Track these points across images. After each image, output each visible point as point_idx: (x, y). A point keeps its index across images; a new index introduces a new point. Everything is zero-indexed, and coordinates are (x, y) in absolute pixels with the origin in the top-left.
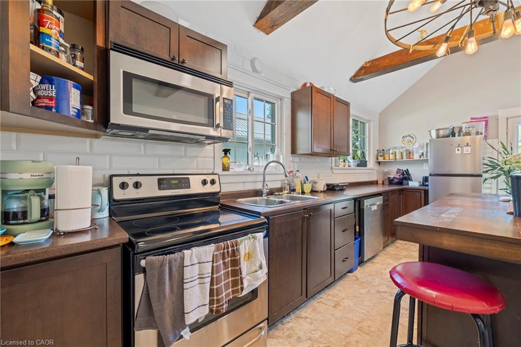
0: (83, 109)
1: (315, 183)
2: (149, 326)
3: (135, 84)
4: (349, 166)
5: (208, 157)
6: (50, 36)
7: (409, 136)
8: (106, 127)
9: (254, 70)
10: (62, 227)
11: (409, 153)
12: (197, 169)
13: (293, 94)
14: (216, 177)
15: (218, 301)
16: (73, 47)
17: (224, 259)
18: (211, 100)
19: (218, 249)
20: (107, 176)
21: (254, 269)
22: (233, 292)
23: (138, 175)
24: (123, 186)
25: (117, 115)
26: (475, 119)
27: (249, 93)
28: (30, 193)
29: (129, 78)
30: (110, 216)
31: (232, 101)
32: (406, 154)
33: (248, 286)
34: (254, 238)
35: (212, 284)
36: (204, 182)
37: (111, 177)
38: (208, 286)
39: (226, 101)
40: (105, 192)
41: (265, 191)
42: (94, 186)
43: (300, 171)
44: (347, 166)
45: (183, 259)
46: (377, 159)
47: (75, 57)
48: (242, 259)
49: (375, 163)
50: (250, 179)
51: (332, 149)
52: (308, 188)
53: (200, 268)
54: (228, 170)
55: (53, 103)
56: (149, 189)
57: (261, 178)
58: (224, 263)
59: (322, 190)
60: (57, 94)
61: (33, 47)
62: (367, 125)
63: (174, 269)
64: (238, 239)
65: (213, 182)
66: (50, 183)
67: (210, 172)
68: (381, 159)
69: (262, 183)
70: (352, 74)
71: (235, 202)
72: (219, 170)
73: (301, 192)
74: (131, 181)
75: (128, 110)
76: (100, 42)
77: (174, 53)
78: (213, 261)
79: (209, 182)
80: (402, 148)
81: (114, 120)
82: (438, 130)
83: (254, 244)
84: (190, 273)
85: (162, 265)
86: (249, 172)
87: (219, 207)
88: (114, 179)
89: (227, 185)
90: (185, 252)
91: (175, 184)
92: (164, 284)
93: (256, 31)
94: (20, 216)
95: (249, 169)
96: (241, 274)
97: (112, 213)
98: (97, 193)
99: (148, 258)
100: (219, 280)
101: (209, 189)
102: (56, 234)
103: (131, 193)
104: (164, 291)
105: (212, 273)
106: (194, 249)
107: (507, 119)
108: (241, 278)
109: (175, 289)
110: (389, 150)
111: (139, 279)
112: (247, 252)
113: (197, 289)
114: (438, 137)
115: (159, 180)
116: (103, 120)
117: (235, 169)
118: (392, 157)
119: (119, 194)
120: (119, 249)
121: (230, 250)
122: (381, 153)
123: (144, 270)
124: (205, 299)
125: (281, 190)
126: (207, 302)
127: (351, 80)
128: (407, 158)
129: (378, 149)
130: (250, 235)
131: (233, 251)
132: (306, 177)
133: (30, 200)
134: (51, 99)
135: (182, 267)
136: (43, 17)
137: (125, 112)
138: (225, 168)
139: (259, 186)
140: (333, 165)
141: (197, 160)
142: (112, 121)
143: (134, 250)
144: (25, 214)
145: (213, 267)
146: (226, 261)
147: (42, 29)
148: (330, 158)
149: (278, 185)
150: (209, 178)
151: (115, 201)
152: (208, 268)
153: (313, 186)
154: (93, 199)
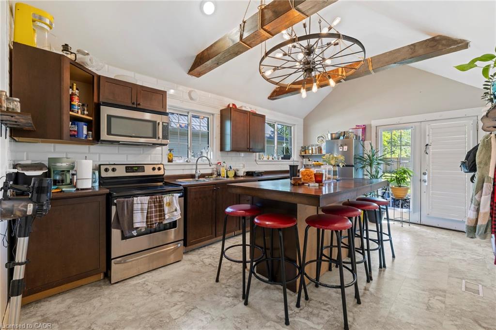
0: (87, 133)
1: (238, 170)
2: (117, 228)
3: (113, 119)
4: (273, 159)
5: (159, 154)
6: (75, 105)
7: (322, 137)
8: (98, 141)
9: (191, 98)
10: (79, 187)
11: (320, 150)
12: (151, 161)
13: (222, 111)
14: (161, 166)
15: (150, 221)
16: (83, 105)
17: (154, 203)
18: (155, 124)
19: (151, 199)
20: (97, 165)
21: (172, 211)
22: (159, 220)
23: (114, 164)
24: (106, 170)
25: (104, 136)
26: (358, 126)
27: (188, 113)
28: (65, 172)
29: (109, 117)
30: (99, 185)
31: (168, 123)
32: (318, 150)
33: (168, 218)
34: (173, 196)
35: (147, 214)
36: (154, 169)
37: (100, 165)
38: (145, 214)
39: (164, 124)
40: (97, 173)
41: (197, 175)
42: (93, 170)
43: (226, 162)
44: (271, 159)
45: (133, 201)
46: (301, 154)
47: (84, 110)
48: (165, 205)
49: (299, 157)
50: (187, 167)
51: (248, 147)
52: (231, 174)
53: (141, 206)
54: (172, 162)
55: (76, 133)
56: (121, 172)
57: (194, 167)
58: (155, 206)
59: (242, 175)
60: (77, 129)
61: (71, 113)
62: (292, 128)
63: (129, 205)
64: (163, 196)
65: (159, 169)
66: (73, 168)
67: (159, 163)
68: (303, 154)
69: (195, 170)
70: (269, 95)
71: (175, 181)
72: (165, 162)
73: (226, 176)
74: (110, 168)
75: (109, 133)
76: (96, 100)
77: (134, 101)
78: (148, 204)
79: (157, 169)
80: (317, 145)
81: (102, 138)
82: (332, 134)
83: (172, 198)
84: (137, 207)
85: (124, 202)
86: (187, 163)
87: (163, 184)
88: (102, 166)
89: (170, 171)
90: (135, 198)
91: (135, 169)
92: (124, 210)
93: (190, 76)
94: (61, 182)
95: (187, 161)
96: (164, 211)
97: (100, 184)
98: (94, 173)
99: (118, 199)
100: (151, 212)
101: (157, 172)
102: (78, 189)
103: (110, 174)
104: (124, 213)
105: (148, 209)
106: (139, 197)
107: (376, 127)
108: (164, 214)
109: (129, 213)
110: (309, 147)
111: (114, 208)
112: (168, 201)
113: (140, 215)
114: (332, 139)
115: (126, 167)
116: (97, 139)
117: (177, 160)
118: (310, 151)
119: (104, 174)
120: (105, 196)
121: (158, 200)
122: (304, 149)
123: (116, 204)
124: (144, 219)
125: (211, 174)
126: (145, 221)
127: (269, 98)
128: (319, 153)
129: (302, 146)
130: (170, 195)
131: (160, 201)
132: (230, 167)
133: (66, 175)
134: (75, 131)
135: (132, 204)
136: (73, 98)
137: (108, 134)
138: (170, 161)
139: (193, 172)
140: (257, 159)
141: (151, 156)
142: (101, 139)
143: (111, 196)
144: (63, 181)
145: (148, 206)
146: (156, 204)
147: (72, 103)
148: (255, 153)
149: (209, 171)
150: (157, 167)
151: (102, 178)
152: (146, 206)
153: (235, 173)
154: (92, 176)
